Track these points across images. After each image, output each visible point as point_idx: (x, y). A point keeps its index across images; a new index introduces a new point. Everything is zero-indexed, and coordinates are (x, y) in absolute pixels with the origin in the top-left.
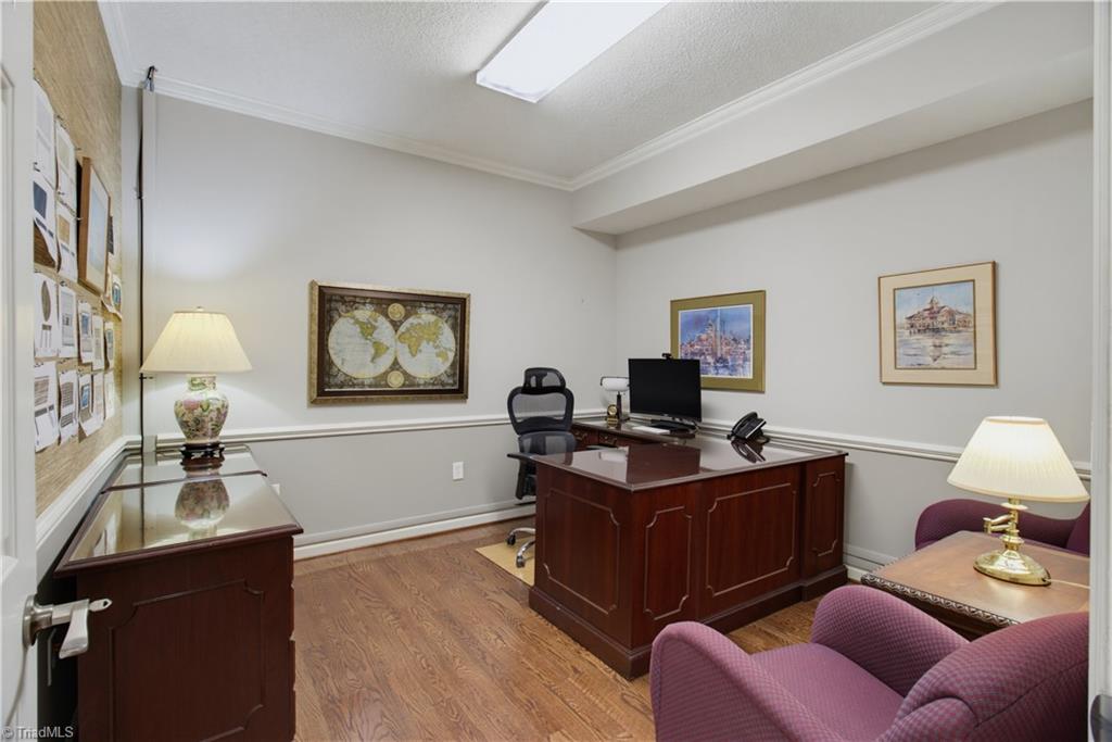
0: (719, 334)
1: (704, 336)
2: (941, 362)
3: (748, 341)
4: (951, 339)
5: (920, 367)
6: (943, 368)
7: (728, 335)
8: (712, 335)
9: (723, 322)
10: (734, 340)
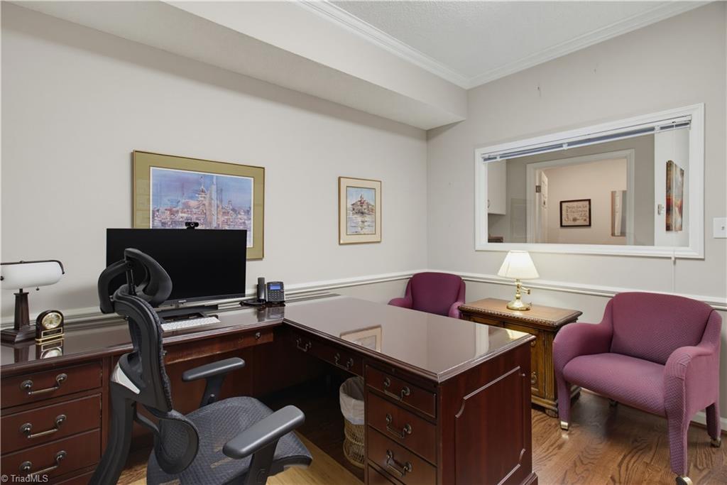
0: (215, 202)
1: (193, 203)
2: (365, 231)
3: (248, 212)
4: (367, 218)
5: (357, 233)
6: (365, 234)
7: (225, 204)
8: (206, 203)
9: (220, 191)
10: (234, 210)
